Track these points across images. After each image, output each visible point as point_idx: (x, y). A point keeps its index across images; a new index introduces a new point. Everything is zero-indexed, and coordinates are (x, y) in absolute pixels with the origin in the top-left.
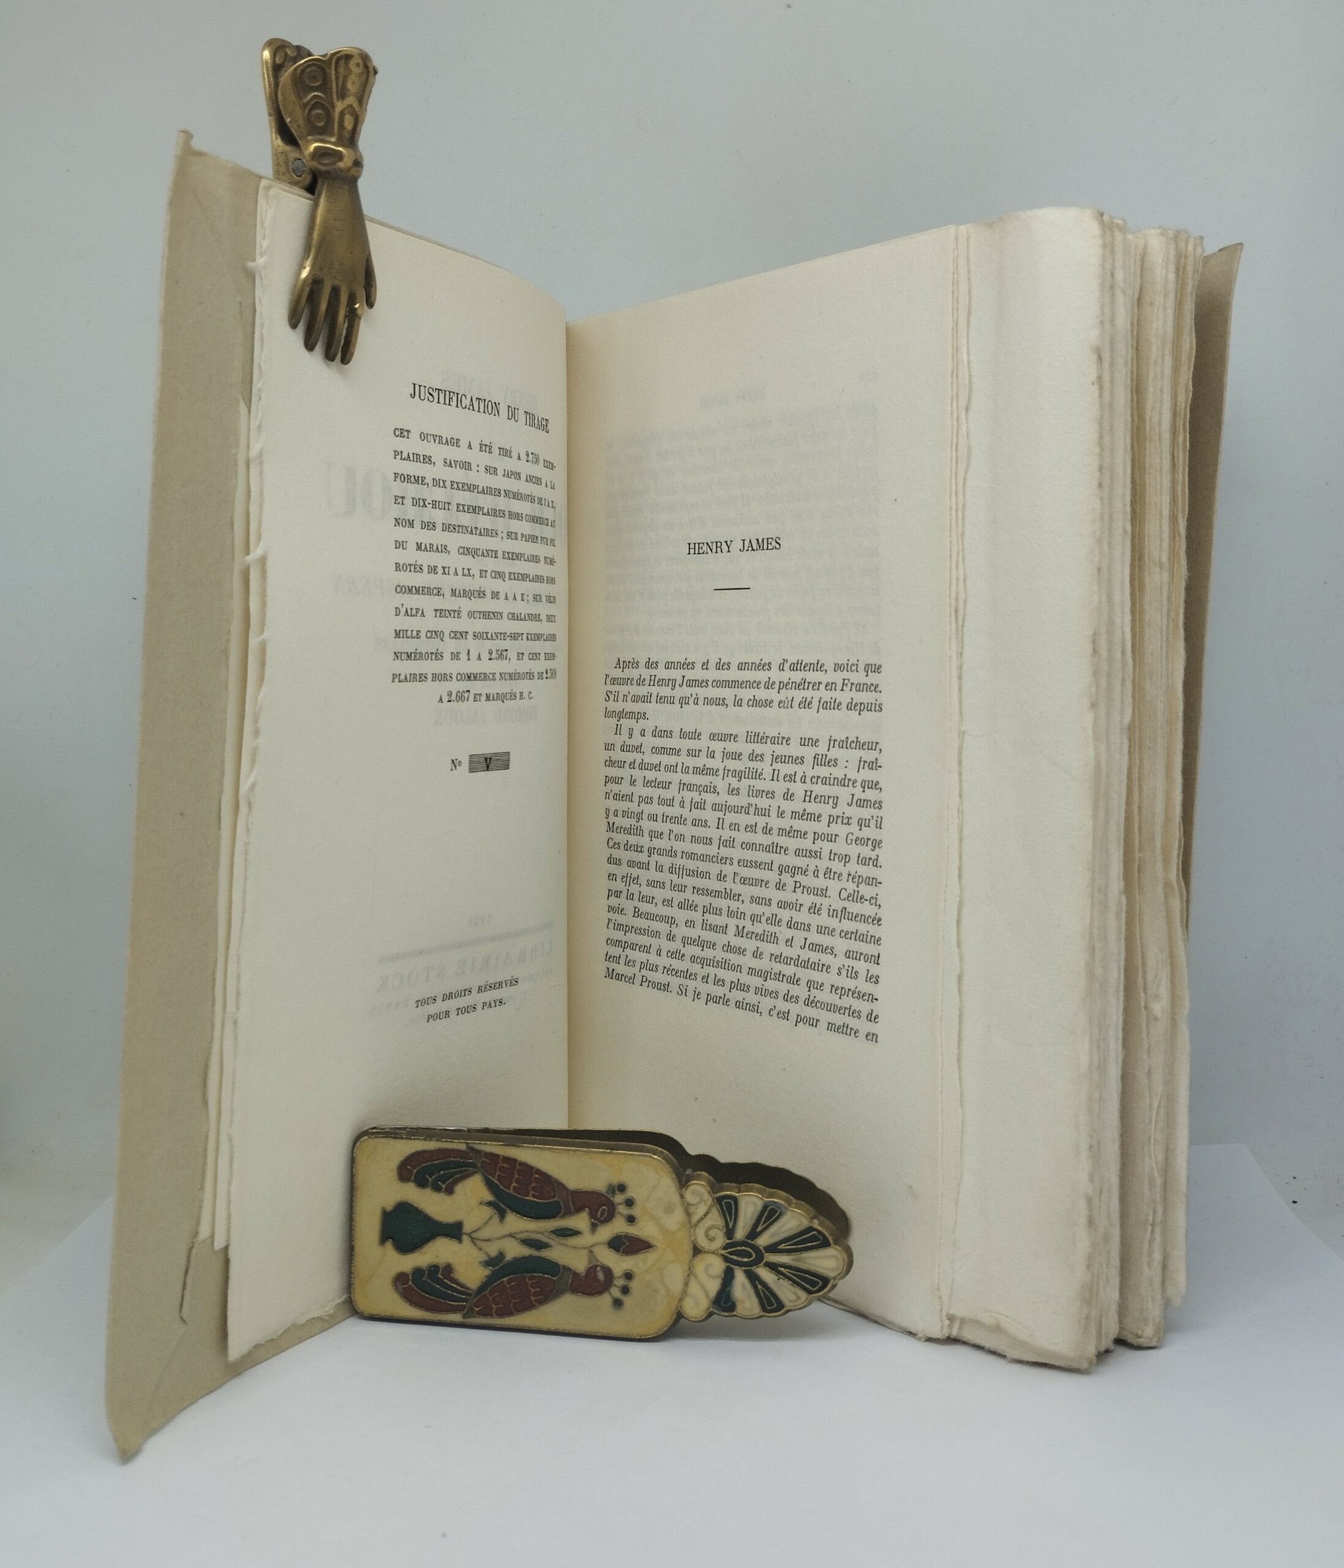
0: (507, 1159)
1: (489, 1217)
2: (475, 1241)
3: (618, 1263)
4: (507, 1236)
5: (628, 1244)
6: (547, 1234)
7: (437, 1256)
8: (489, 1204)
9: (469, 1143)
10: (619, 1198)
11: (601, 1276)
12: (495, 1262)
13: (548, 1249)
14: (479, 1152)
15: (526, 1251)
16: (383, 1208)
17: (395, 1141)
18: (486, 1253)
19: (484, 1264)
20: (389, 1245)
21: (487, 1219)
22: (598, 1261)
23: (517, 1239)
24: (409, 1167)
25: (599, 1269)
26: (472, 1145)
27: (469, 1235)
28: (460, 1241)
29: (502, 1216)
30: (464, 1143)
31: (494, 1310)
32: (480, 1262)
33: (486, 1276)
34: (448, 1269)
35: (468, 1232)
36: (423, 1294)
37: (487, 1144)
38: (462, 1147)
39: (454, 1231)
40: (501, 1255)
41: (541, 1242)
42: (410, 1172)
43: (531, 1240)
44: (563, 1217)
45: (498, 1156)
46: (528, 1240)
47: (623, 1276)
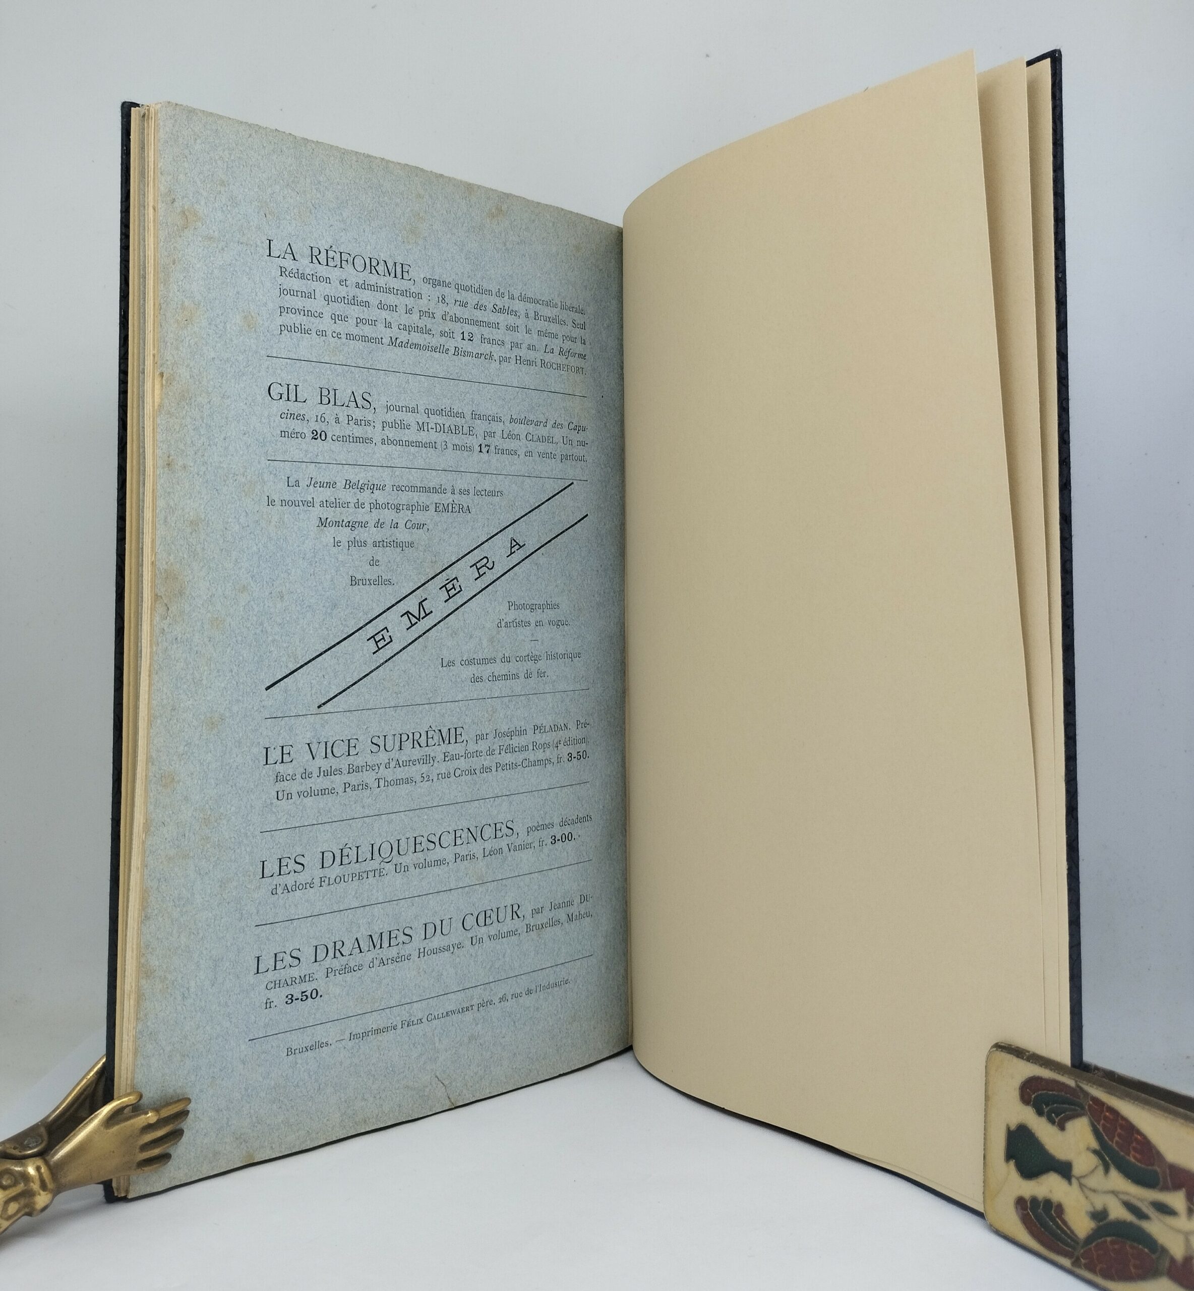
0: (1112, 1110)
1: (1094, 1166)
2: (1083, 1187)
4: (1110, 1192)
6: (1146, 1203)
7: (1051, 1191)
8: (1095, 1152)
9: (1077, 1083)
12: (1099, 1215)
13: (1147, 1220)
14: (1086, 1094)
15: (1128, 1217)
16: (1007, 1124)
17: (1018, 1059)
18: (1092, 1204)
19: (1090, 1215)
20: (1011, 1164)
21: (1093, 1168)
23: (1120, 1199)
24: (1028, 1089)
26: (1081, 1084)
27: (1078, 1179)
28: (1070, 1183)
29: (1107, 1170)
30: (1073, 1079)
31: (1099, 1269)
32: (1087, 1212)
33: (1092, 1229)
34: (1060, 1208)
35: (1077, 1176)
36: (1039, 1227)
37: (1094, 1088)
38: (1073, 1084)
39: (1064, 1170)
40: (1105, 1211)
41: (1142, 1211)
42: (1029, 1095)
43: (1132, 1205)
44: (1161, 1190)
45: (1103, 1104)
46: (1129, 1204)
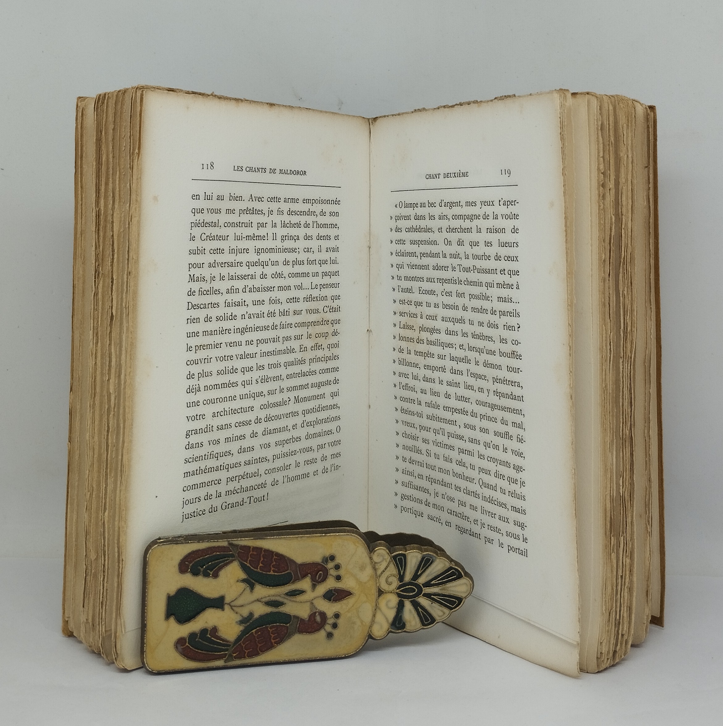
0: (256, 549)
1: (243, 589)
2: (233, 608)
3: (330, 609)
4: (255, 601)
5: (336, 594)
6: (283, 596)
7: (206, 622)
8: (244, 581)
9: (230, 541)
10: (330, 565)
11: (318, 619)
12: (247, 620)
13: (283, 606)
14: (237, 546)
15: (268, 610)
16: (168, 594)
17: (177, 545)
18: (241, 615)
19: (239, 623)
20: (172, 620)
21: (242, 591)
22: (316, 609)
23: (262, 602)
24: (186, 563)
25: (317, 614)
26: (232, 542)
27: (229, 604)
28: (223, 609)
29: (252, 588)
30: (226, 541)
31: (246, 654)
32: (237, 622)
33: (241, 631)
34: (215, 629)
35: (228, 602)
36: (196, 650)
37: (242, 540)
38: (225, 544)
39: (219, 603)
40: (251, 614)
41: (279, 602)
42: (188, 566)
43: (272, 601)
44: (293, 582)
45: (249, 547)
46: (270, 601)
47: (334, 617)
